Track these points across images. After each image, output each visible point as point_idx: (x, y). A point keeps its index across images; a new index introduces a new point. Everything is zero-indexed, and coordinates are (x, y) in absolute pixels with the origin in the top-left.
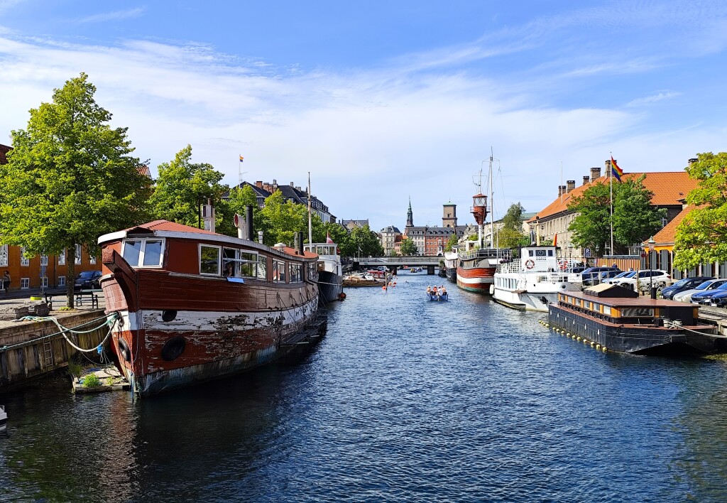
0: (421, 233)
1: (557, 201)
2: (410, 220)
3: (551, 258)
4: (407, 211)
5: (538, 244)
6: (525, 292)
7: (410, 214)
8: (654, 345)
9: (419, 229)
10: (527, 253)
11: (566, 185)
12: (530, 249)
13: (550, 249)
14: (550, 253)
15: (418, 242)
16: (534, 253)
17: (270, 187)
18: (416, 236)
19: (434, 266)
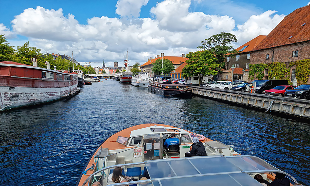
2: (104, 65)
3: (146, 75)
4: (103, 63)
5: (143, 72)
6: (139, 83)
8: (176, 94)
10: (140, 74)
11: (150, 58)
12: (141, 73)
13: (146, 73)
14: (146, 74)
15: (107, 71)
16: (142, 74)
17: (57, 55)
18: (106, 69)
19: (112, 77)
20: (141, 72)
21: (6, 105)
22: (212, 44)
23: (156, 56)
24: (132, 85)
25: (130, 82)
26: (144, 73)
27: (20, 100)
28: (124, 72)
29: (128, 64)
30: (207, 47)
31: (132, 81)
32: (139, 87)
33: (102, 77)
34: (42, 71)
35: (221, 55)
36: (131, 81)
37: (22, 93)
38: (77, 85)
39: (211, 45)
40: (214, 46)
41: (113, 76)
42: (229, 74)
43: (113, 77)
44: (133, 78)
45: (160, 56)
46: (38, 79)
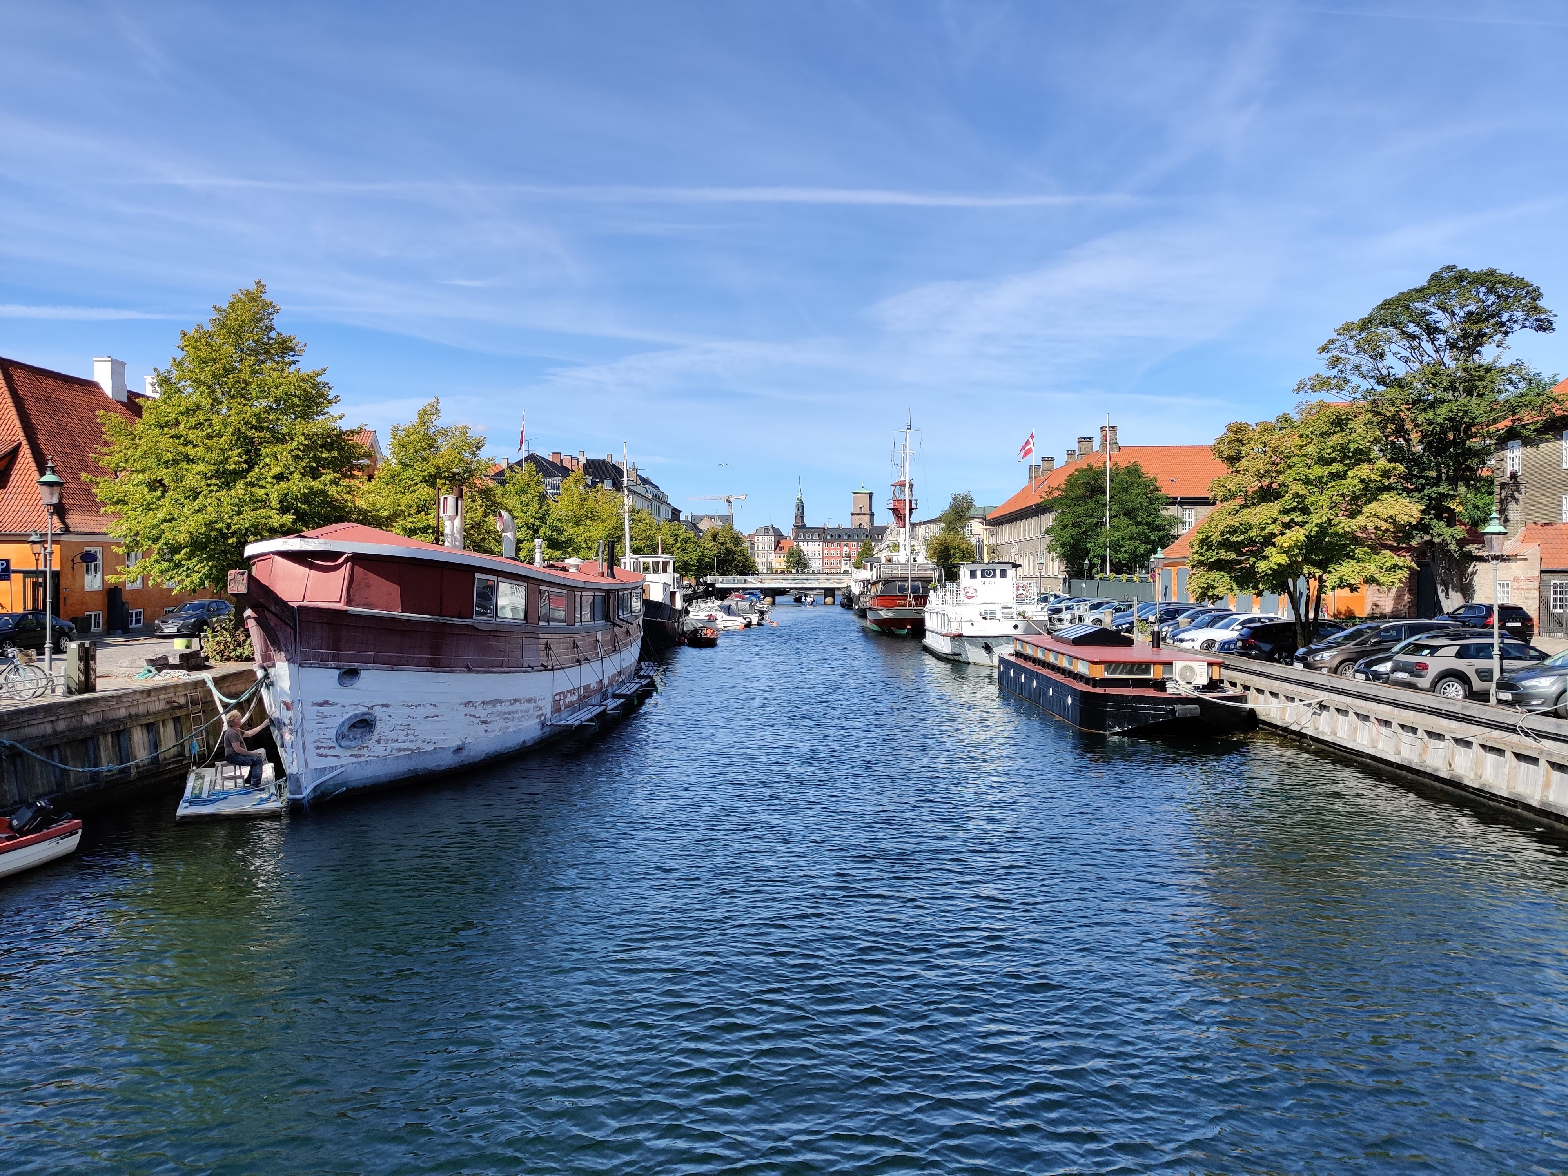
0: (816, 536)
1: (1028, 488)
2: (801, 517)
3: (1003, 581)
4: (796, 501)
5: (986, 560)
6: (960, 636)
7: (800, 507)
9: (812, 531)
10: (968, 573)
11: (1040, 463)
12: (973, 567)
13: (1003, 567)
14: (1004, 574)
15: (812, 551)
16: (979, 573)
17: (574, 462)
18: (808, 541)
19: (833, 589)
20: (973, 563)
21: (323, 770)
22: (1389, 356)
23: (1075, 447)
24: (927, 650)
25: (918, 629)
26: (991, 566)
27: (378, 742)
28: (890, 560)
29: (911, 510)
30: (1356, 380)
31: (927, 625)
32: (959, 661)
33: (782, 592)
34: (477, 575)
35: (1456, 429)
36: (922, 621)
37: (387, 706)
38: (635, 650)
39: (1385, 362)
40: (1400, 370)
41: (839, 589)
42: (1515, 568)
43: (837, 592)
44: (935, 600)
45: (1096, 446)
46: (456, 621)
